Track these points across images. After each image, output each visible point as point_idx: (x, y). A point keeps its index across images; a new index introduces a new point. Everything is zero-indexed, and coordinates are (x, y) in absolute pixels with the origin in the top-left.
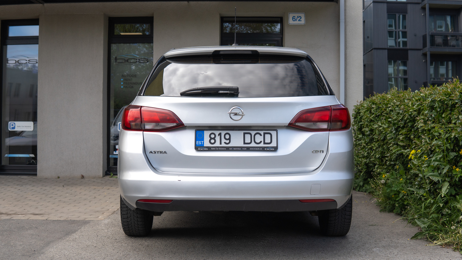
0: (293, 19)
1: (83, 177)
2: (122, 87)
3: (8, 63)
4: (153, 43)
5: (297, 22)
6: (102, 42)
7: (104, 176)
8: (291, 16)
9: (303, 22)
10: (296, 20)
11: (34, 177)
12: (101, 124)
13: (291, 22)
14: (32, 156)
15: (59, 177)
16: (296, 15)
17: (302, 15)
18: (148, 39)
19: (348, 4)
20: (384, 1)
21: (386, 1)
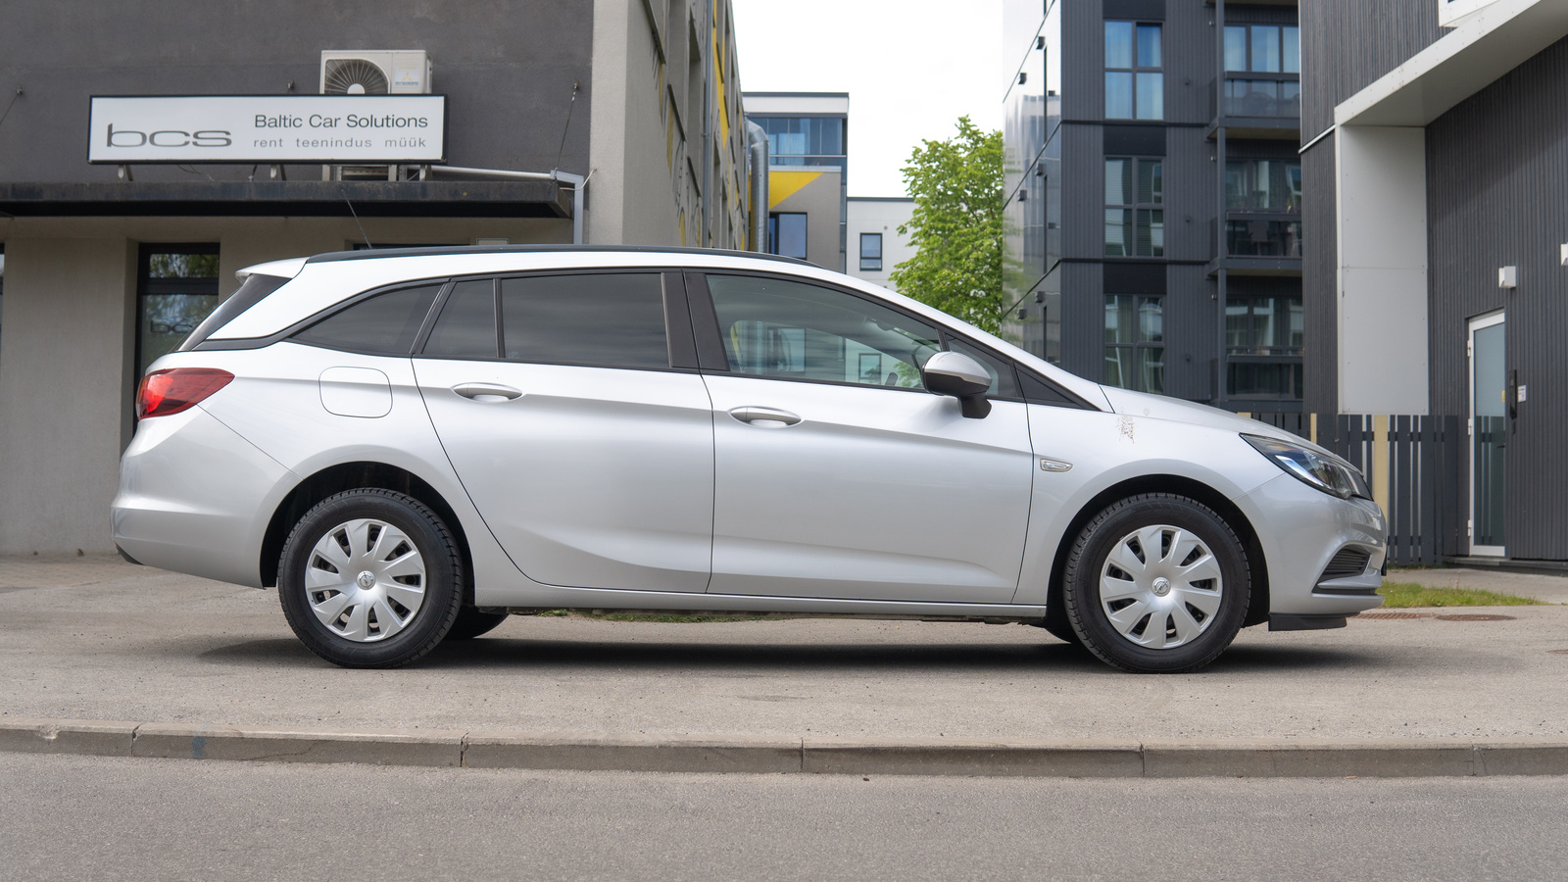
4: (217, 294)
6: (125, 293)
18: (209, 286)
19: (594, 221)
20: (1096, 119)
21: (1101, 119)
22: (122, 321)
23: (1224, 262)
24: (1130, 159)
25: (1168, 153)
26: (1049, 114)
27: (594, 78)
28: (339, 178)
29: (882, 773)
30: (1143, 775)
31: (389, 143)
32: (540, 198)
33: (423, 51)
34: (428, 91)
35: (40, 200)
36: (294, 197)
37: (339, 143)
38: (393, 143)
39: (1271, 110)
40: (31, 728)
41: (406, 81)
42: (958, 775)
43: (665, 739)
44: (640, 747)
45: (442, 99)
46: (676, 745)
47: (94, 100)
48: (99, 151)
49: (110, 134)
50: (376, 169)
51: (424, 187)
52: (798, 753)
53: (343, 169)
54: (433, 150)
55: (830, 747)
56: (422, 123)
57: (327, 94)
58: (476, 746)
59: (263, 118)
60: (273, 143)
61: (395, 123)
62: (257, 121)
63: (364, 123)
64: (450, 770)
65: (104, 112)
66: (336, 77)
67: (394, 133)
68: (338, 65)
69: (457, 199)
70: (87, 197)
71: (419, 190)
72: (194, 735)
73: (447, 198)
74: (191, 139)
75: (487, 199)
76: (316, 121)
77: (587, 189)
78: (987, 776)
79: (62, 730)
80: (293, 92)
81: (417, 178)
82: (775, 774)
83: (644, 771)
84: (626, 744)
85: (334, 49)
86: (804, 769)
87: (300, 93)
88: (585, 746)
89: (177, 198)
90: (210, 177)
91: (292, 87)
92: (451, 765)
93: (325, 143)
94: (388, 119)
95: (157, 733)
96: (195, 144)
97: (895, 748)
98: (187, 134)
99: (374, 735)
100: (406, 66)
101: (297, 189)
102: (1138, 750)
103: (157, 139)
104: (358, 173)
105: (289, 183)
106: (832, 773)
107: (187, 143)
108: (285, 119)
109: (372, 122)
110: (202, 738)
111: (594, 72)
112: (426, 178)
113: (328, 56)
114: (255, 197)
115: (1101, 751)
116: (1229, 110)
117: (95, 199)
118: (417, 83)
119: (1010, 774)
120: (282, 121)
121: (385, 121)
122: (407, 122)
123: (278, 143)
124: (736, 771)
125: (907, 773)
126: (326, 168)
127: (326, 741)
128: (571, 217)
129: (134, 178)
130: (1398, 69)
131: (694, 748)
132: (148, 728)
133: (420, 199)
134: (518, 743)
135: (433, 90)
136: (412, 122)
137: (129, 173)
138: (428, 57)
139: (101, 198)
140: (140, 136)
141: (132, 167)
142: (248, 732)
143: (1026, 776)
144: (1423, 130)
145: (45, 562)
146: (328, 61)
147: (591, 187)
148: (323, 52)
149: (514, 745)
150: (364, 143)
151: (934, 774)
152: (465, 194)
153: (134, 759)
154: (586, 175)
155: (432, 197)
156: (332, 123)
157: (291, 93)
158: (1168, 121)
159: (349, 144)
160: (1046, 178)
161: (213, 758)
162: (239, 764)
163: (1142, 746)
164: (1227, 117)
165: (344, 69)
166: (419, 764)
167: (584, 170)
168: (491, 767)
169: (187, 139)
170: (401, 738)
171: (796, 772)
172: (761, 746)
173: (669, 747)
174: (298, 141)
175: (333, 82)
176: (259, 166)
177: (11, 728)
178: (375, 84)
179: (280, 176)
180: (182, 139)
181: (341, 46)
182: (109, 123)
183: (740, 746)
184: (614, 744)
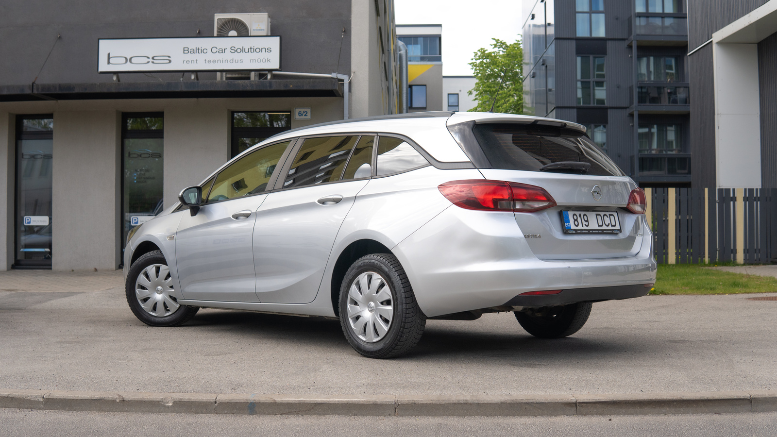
0: (299, 114)
1: (96, 270)
2: (135, 182)
3: (23, 158)
4: (163, 138)
5: (303, 117)
6: (115, 138)
7: (116, 269)
8: (297, 111)
9: (309, 117)
10: (302, 115)
11: (49, 271)
12: (114, 219)
13: (297, 117)
14: (48, 250)
15: (73, 271)
16: (302, 110)
17: (308, 110)
18: (159, 134)
19: (354, 98)
20: (572, 37)
21: (574, 37)
22: (115, 152)
23: (637, 108)
24: (589, 57)
25: (608, 53)
26: (548, 33)
27: (352, 26)
28: (224, 79)
29: (618, 414)
30: (752, 411)
31: (252, 61)
32: (329, 87)
33: (267, 13)
34: (269, 34)
35: (74, 92)
36: (204, 89)
37: (226, 61)
38: (254, 61)
39: (659, 32)
40: (158, 400)
41: (259, 29)
42: (657, 414)
43: (503, 399)
44: (491, 403)
45: (278, 39)
46: (509, 402)
47: (100, 41)
48: (103, 67)
49: (109, 58)
50: (244, 74)
51: (270, 83)
52: (574, 405)
53: (226, 74)
54: (275, 64)
55: (591, 401)
56: (269, 50)
57: (217, 37)
58: (403, 405)
59: (187, 49)
60: (193, 62)
61: (255, 50)
62: (184, 50)
63: (239, 51)
64: (391, 418)
65: (106, 47)
66: (222, 27)
67: (255, 55)
68: (223, 21)
69: (287, 89)
70: (98, 90)
71: (268, 85)
72: (249, 401)
73: (282, 88)
74: (151, 60)
75: (302, 89)
76: (215, 50)
77: (350, 83)
78: (673, 414)
79: (175, 400)
80: (200, 35)
81: (266, 78)
82: (562, 416)
83: (493, 416)
84: (483, 402)
85: (220, 13)
86: (578, 413)
87: (203, 35)
88: (461, 404)
89: (144, 90)
90: (160, 79)
91: (199, 33)
92: (390, 415)
93: (219, 61)
94: (251, 48)
95: (228, 401)
96: (153, 62)
97: (625, 400)
98: (148, 58)
99: (347, 400)
100: (257, 21)
101: (204, 85)
102: (749, 398)
103: (133, 60)
104: (234, 76)
105: (201, 82)
106: (592, 415)
107: (148, 62)
108: (198, 49)
109: (243, 50)
110: (253, 403)
111: (352, 23)
112: (271, 78)
113: (218, 16)
114: (184, 89)
115: (731, 399)
116: (638, 32)
117: (102, 91)
118: (264, 30)
119: (684, 413)
120: (197, 50)
121: (250, 50)
122: (261, 50)
123: (195, 62)
124: (542, 415)
125: (632, 414)
126: (219, 74)
127: (321, 404)
128: (342, 96)
129: (121, 80)
130: (748, 15)
131: (520, 403)
132: (223, 398)
133: (268, 89)
134: (426, 402)
135: (271, 33)
136: (264, 50)
137: (118, 78)
138: (269, 16)
139: (105, 90)
140: (124, 59)
141: (120, 74)
142: (278, 399)
143: (693, 413)
144: (756, 45)
145: (80, 276)
146: (218, 19)
147: (352, 81)
148: (215, 14)
149: (423, 404)
150: (239, 61)
151: (645, 414)
152: (291, 86)
153: (217, 416)
154: (350, 76)
155: (274, 88)
156: (223, 51)
157: (198, 36)
158: (608, 37)
159: (231, 61)
160: (546, 67)
161: (260, 413)
162: (274, 417)
163: (750, 396)
164: (637, 35)
165: (226, 23)
166: (373, 415)
167: (349, 73)
168: (412, 416)
169: (148, 60)
170: (362, 401)
171: (573, 415)
172: (554, 401)
173: (506, 403)
174: (205, 60)
175: (221, 30)
176: (185, 73)
177: (147, 400)
178: (243, 31)
179: (196, 78)
180: (146, 60)
181: (224, 11)
182: (108, 53)
183: (544, 402)
184: (476, 402)
